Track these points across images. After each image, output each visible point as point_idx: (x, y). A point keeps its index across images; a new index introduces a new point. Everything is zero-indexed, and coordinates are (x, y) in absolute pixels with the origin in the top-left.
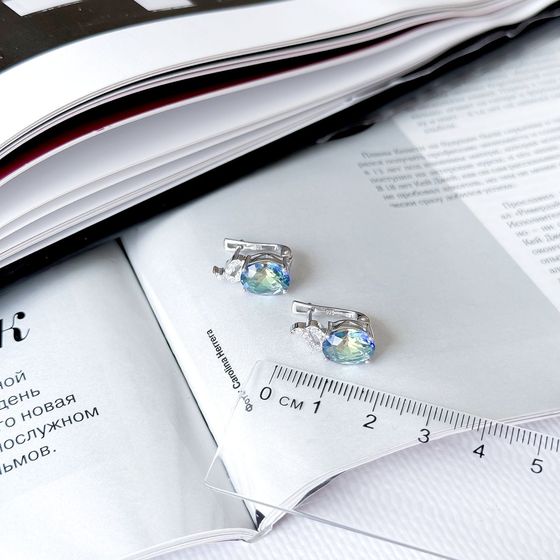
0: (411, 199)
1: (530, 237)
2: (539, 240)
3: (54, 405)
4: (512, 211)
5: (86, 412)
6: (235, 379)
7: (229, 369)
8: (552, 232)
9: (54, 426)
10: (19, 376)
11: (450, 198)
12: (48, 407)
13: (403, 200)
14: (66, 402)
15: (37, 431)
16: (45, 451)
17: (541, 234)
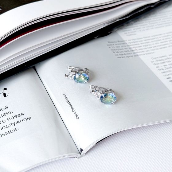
0: (123, 56)
1: (160, 68)
2: (163, 69)
3: (17, 116)
4: (155, 60)
5: (27, 118)
6: (73, 109)
7: (71, 106)
8: (166, 67)
9: (18, 122)
10: (6, 107)
11: (135, 56)
12: (16, 117)
13: (121, 56)
14: (21, 115)
15: (12, 124)
16: (15, 130)
17: (163, 67)
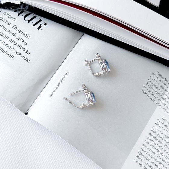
0: (149, 93)
1: (154, 130)
2: (155, 133)
3: (25, 50)
5: (28, 59)
6: (57, 87)
7: (59, 84)
8: (160, 134)
9: (20, 54)
10: (29, 36)
12: (24, 49)
14: (27, 53)
15: (16, 51)
16: (12, 57)
17: (157, 132)
